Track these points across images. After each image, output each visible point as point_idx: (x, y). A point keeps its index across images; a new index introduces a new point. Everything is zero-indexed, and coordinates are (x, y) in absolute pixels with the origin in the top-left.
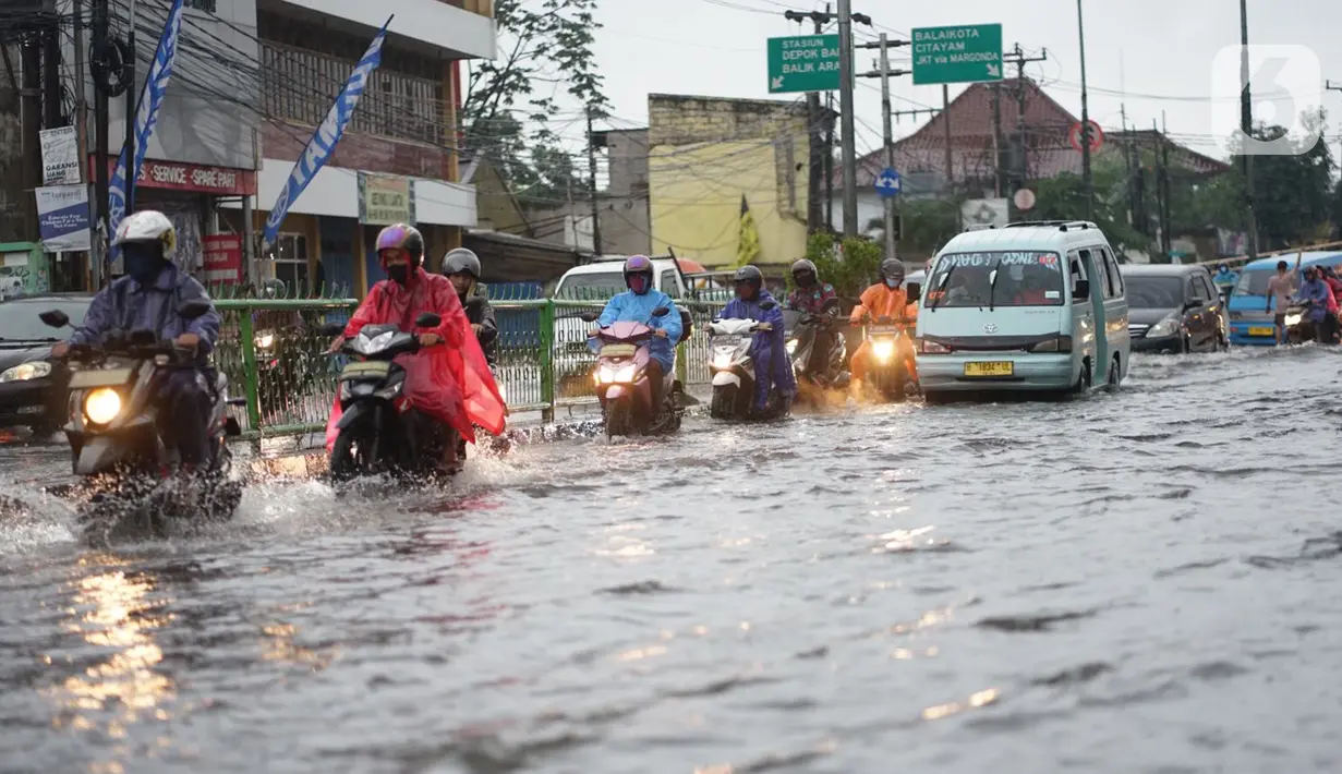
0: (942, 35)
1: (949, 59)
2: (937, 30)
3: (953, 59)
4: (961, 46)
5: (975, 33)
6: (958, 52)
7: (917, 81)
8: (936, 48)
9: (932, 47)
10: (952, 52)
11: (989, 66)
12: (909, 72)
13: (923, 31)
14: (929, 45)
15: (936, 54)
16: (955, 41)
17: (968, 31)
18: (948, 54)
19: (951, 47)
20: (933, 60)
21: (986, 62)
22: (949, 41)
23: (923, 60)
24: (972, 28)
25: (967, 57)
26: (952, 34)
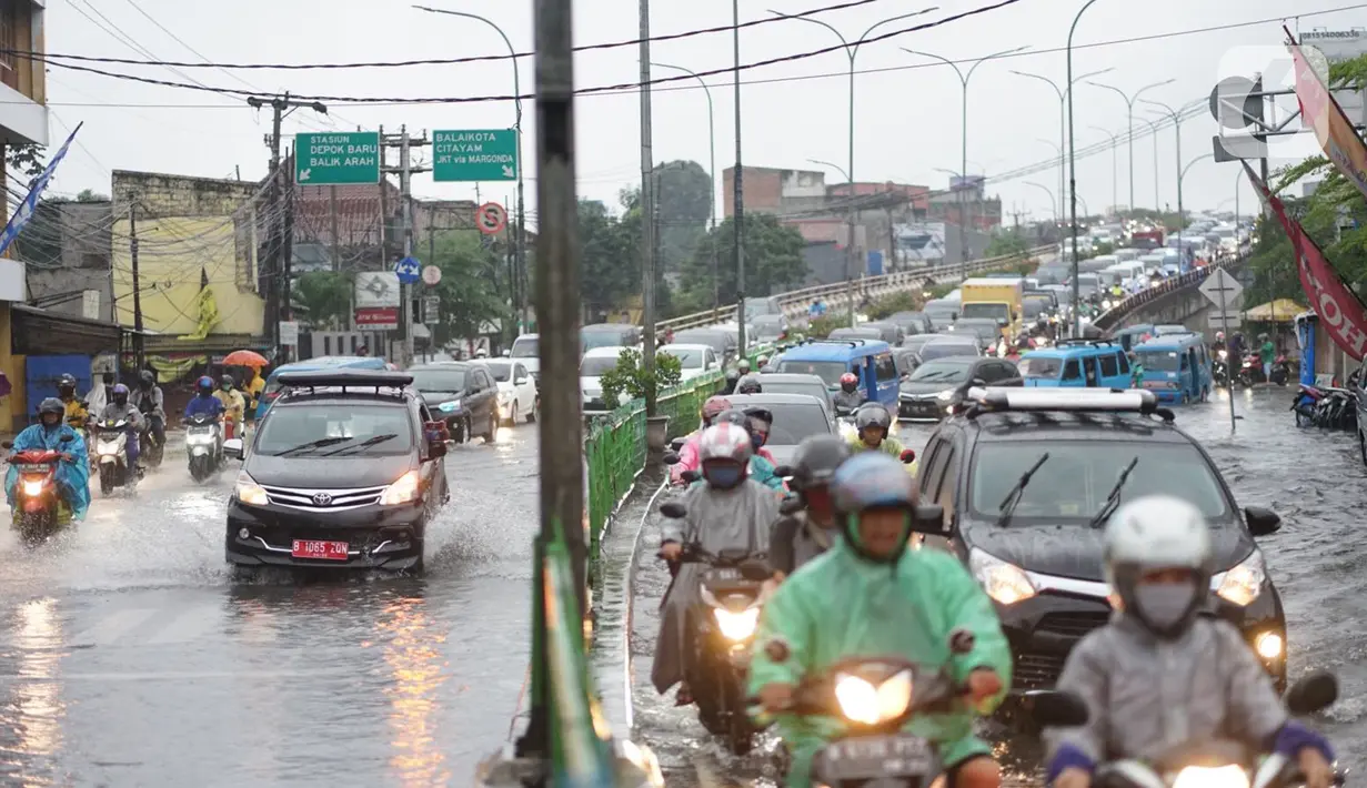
0: (461, 137)
1: (467, 160)
2: (457, 133)
3: (471, 159)
4: (479, 148)
5: (492, 137)
6: (475, 154)
7: (437, 178)
8: (455, 148)
9: (452, 147)
10: (471, 153)
11: (504, 167)
12: (430, 170)
13: (444, 133)
14: (449, 146)
15: (454, 154)
16: (474, 143)
17: (486, 134)
18: (466, 154)
19: (470, 148)
20: (452, 160)
21: (503, 164)
22: (467, 143)
23: (443, 159)
24: (489, 132)
25: (485, 158)
26: (471, 137)
